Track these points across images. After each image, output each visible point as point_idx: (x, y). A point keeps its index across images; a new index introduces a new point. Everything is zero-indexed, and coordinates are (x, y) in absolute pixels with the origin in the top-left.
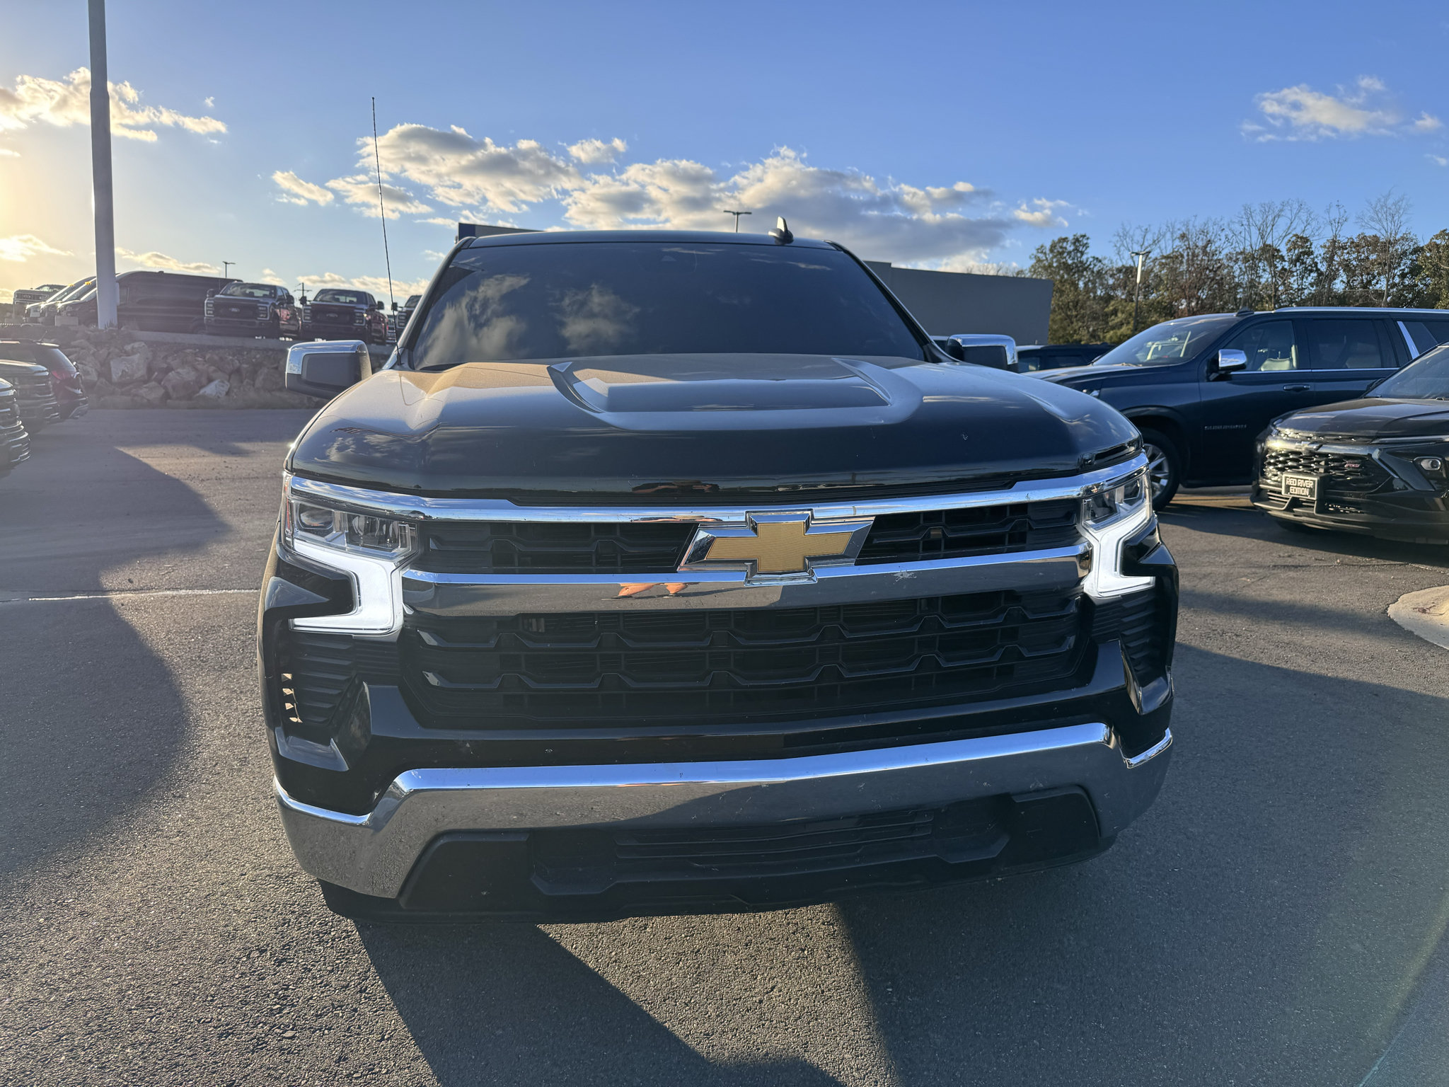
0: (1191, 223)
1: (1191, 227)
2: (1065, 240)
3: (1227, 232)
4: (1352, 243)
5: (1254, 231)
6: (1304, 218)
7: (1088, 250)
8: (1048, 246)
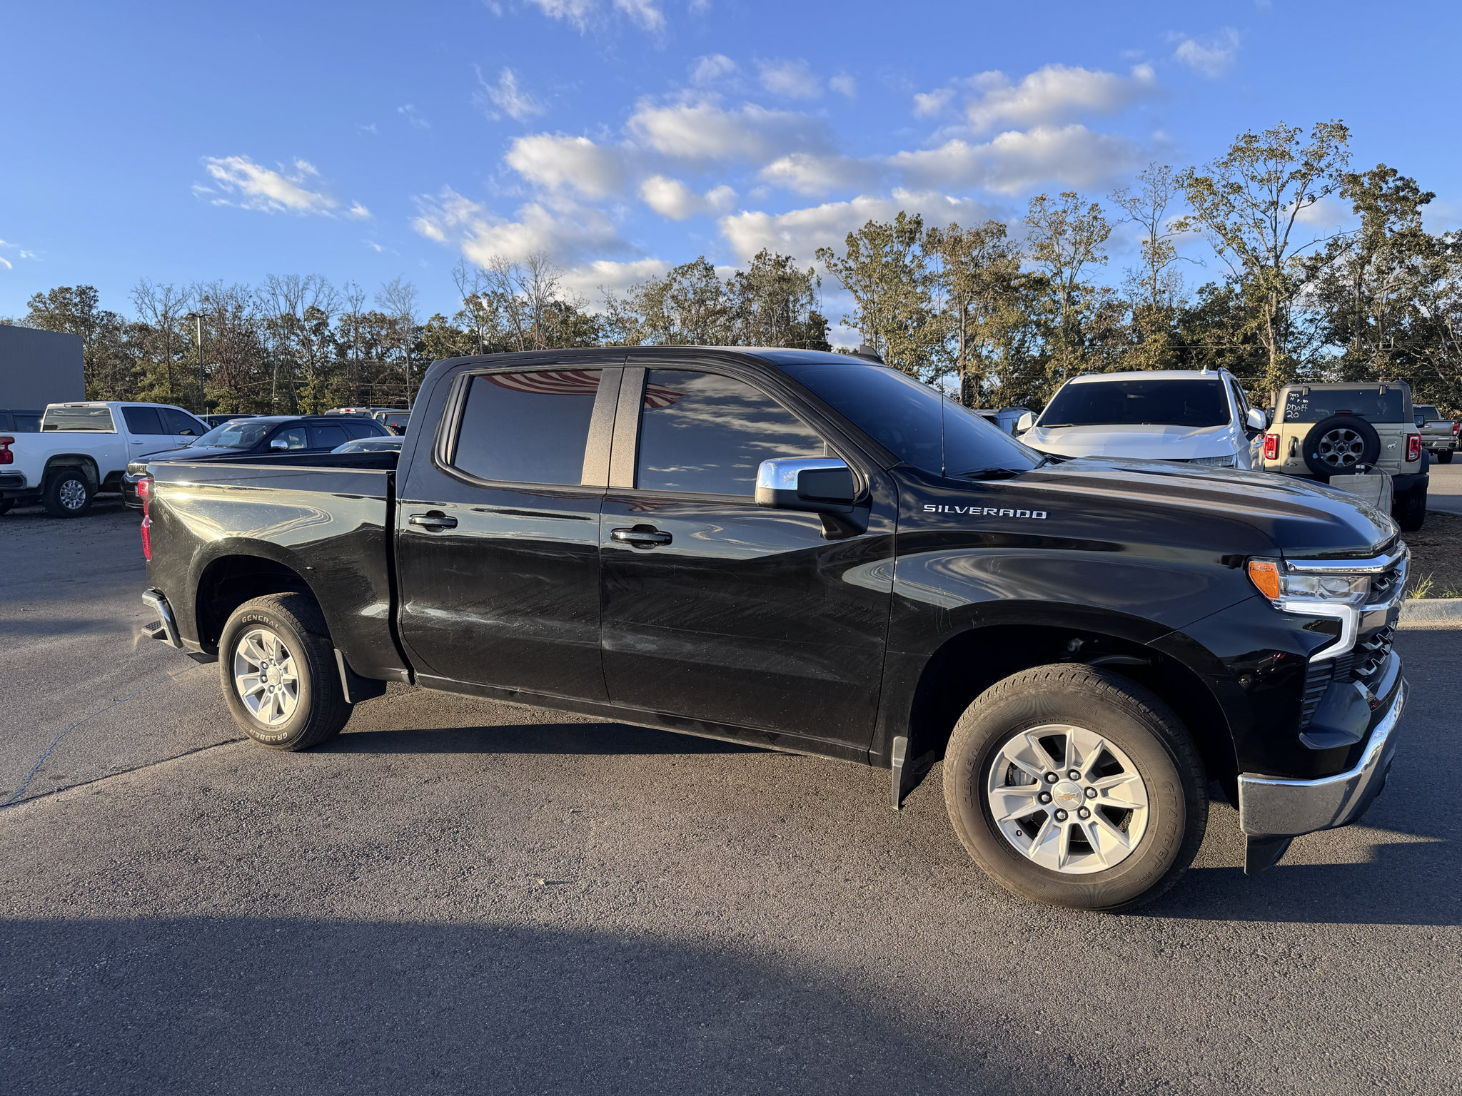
0: (218, 287)
1: (218, 291)
2: (68, 290)
3: (255, 298)
4: (365, 318)
5: (282, 300)
6: (327, 293)
7: (97, 304)
8: (46, 294)
